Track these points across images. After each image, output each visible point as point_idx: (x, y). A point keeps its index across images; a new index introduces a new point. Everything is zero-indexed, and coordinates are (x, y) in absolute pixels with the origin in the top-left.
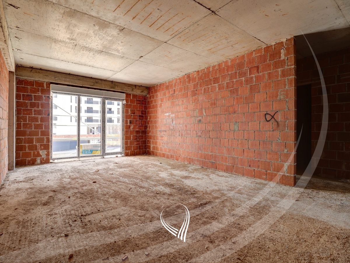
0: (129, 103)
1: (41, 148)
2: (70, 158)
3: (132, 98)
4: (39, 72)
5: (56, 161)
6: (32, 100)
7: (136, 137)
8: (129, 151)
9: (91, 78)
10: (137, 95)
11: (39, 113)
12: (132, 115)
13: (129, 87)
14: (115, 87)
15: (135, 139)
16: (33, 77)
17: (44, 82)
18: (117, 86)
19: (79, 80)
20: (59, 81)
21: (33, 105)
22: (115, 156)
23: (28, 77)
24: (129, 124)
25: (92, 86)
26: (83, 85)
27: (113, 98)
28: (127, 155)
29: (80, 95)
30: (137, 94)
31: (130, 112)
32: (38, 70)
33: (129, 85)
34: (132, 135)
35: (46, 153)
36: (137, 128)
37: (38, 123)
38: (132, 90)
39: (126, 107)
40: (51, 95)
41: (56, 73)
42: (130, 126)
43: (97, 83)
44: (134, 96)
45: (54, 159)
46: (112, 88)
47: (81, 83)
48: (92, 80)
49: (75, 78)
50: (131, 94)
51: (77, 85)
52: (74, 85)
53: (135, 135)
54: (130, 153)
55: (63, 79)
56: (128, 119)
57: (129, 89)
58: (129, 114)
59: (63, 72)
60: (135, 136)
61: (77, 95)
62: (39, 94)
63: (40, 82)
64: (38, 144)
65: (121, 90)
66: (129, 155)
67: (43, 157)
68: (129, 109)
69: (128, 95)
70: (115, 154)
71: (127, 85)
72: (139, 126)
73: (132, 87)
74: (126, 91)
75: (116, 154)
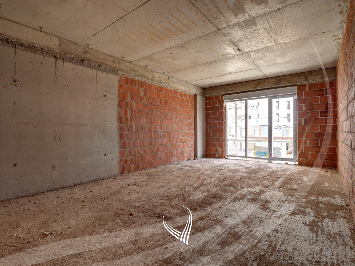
0: (303, 97)
1: (219, 146)
2: (239, 157)
3: (307, 89)
4: (215, 89)
5: (229, 157)
6: (213, 110)
7: (316, 142)
8: (304, 159)
9: (253, 80)
10: (316, 84)
11: (217, 119)
12: (309, 111)
13: (301, 77)
14: (280, 82)
15: (313, 145)
16: (212, 94)
17: (220, 95)
18: (283, 80)
19: (242, 86)
20: (228, 92)
21: (214, 114)
22: (284, 162)
23: (210, 94)
24: (303, 124)
25: (255, 88)
26: (246, 89)
27: (281, 95)
28: (301, 164)
29: (247, 99)
30: (317, 82)
31: (304, 108)
32: (215, 88)
33: (300, 75)
34: (309, 139)
35: (221, 150)
36: (318, 130)
37: (217, 127)
38: (306, 79)
39: (299, 103)
40: (224, 104)
41: (226, 86)
42: (304, 127)
43: (259, 83)
44: (311, 86)
45: (228, 156)
46: (276, 84)
47: (245, 89)
48: (254, 83)
49: (239, 86)
50: (307, 85)
51: (241, 91)
52: (239, 91)
53: (314, 138)
54: (305, 162)
55: (230, 89)
56: (303, 118)
57: (301, 78)
58: (304, 111)
59: (230, 83)
60: (315, 140)
61: (244, 100)
62: (217, 105)
63: (217, 96)
64: (216, 143)
65: (289, 83)
66: (304, 164)
67: (220, 152)
68: (304, 105)
69: (301, 88)
70: (284, 161)
71: (298, 75)
72: (321, 126)
73: (305, 76)
74: (296, 82)
75: (286, 161)
